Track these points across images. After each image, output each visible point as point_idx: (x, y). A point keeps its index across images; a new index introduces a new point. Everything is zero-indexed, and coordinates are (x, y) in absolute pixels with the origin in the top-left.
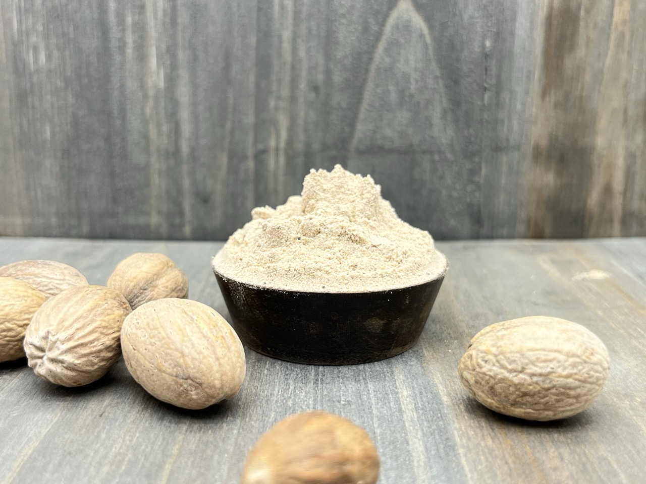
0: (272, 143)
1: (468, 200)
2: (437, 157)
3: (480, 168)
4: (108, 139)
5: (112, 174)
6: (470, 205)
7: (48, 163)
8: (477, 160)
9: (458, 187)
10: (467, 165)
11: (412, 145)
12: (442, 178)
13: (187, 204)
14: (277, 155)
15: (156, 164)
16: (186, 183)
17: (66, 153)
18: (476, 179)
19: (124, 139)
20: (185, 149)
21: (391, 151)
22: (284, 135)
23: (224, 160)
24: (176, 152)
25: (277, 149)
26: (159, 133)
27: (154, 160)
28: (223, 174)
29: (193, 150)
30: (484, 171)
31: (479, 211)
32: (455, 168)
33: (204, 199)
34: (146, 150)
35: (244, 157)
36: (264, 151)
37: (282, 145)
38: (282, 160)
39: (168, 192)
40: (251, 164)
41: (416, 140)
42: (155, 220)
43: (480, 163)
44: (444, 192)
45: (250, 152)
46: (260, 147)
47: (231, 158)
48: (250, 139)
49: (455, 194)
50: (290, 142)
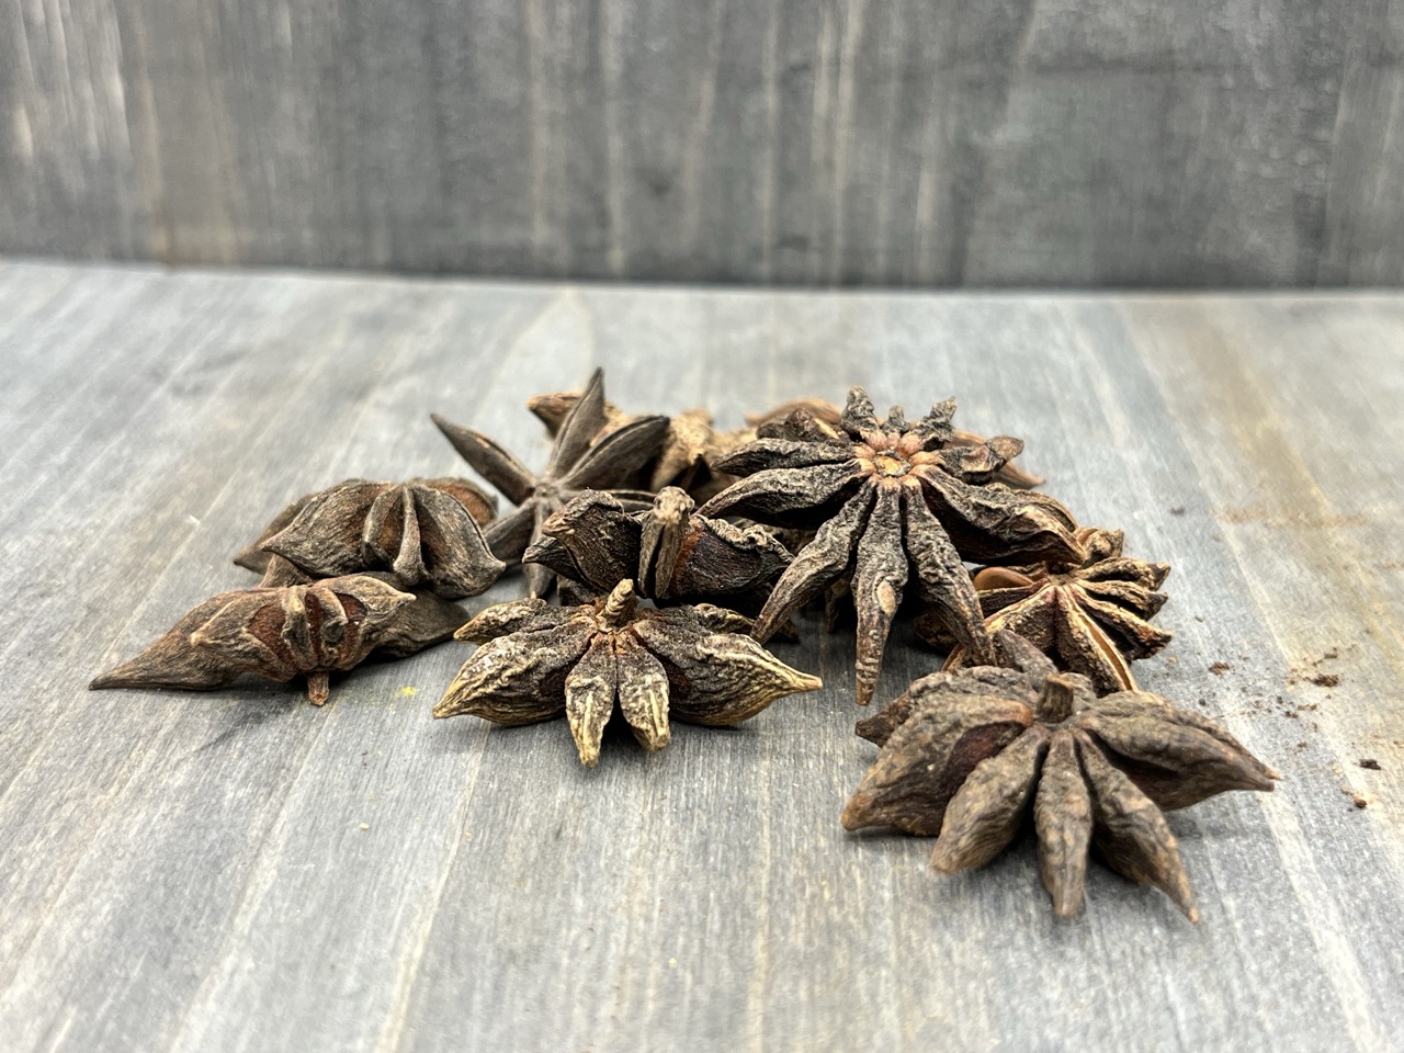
0: (825, 47)
1: (1298, 185)
2: (1229, 81)
3: (1335, 107)
4: (428, 41)
5: (441, 126)
6: (1301, 198)
7: (288, 101)
8: (1328, 86)
9: (1275, 153)
10: (1304, 101)
11: (1170, 52)
12: (1238, 131)
13: (618, 195)
14: (835, 76)
15: (544, 101)
16: (615, 146)
17: (331, 74)
18: (1322, 134)
19: (466, 42)
20: (612, 64)
21: (1119, 64)
22: (854, 25)
23: (706, 90)
24: (593, 70)
25: (836, 61)
26: (552, 25)
27: (538, 91)
28: (702, 123)
29: (631, 66)
30: (1342, 116)
31: (1322, 212)
32: (1271, 107)
33: (658, 184)
34: (521, 68)
35: (757, 82)
36: (806, 67)
37: (849, 51)
38: (847, 87)
39: (571, 168)
40: (770, 99)
41: (1180, 38)
42: (541, 234)
43: (1336, 95)
44: (1240, 166)
45: (771, 70)
46: (795, 56)
47: (722, 85)
48: (771, 37)
49: (1266, 171)
50: (868, 43)
